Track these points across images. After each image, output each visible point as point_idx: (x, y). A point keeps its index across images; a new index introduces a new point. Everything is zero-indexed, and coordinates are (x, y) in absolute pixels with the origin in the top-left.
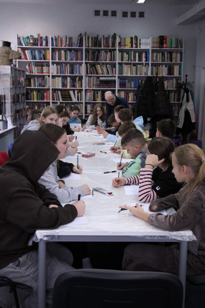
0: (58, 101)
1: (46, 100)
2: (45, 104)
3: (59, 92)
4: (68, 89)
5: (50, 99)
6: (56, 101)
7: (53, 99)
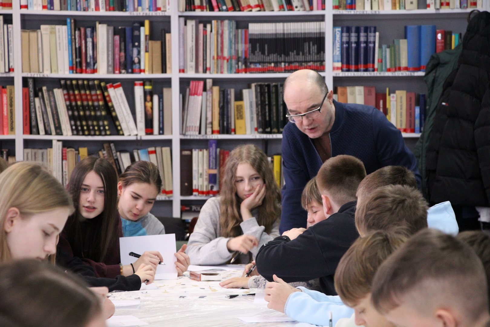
0: (54, 137)
3: (59, 93)
4: (101, 80)
5: (12, 129)
7: (30, 127)
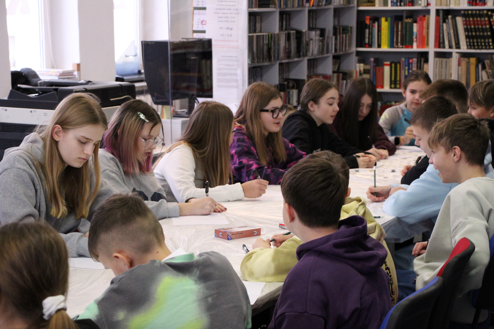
0: (454, 50)
1: (418, 47)
2: (415, 60)
3: (459, 20)
4: (488, 10)
5: (428, 44)
6: (447, 50)
7: (439, 43)
